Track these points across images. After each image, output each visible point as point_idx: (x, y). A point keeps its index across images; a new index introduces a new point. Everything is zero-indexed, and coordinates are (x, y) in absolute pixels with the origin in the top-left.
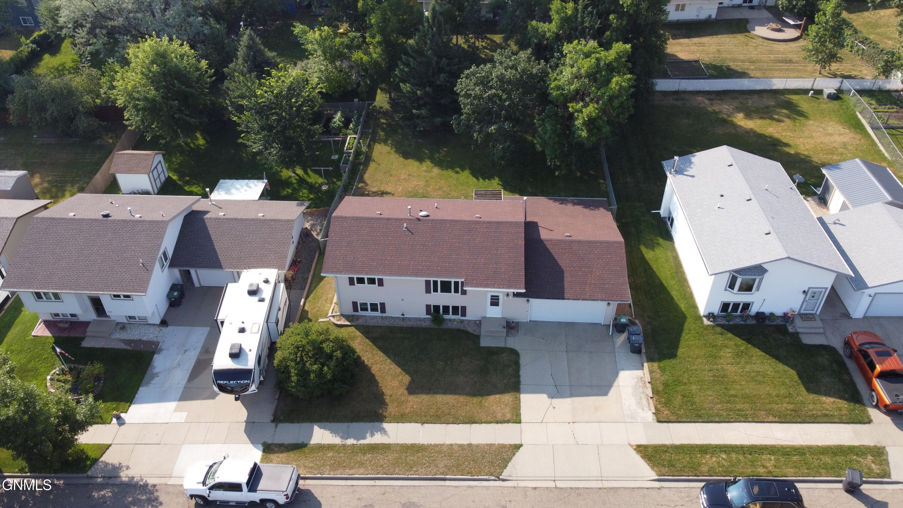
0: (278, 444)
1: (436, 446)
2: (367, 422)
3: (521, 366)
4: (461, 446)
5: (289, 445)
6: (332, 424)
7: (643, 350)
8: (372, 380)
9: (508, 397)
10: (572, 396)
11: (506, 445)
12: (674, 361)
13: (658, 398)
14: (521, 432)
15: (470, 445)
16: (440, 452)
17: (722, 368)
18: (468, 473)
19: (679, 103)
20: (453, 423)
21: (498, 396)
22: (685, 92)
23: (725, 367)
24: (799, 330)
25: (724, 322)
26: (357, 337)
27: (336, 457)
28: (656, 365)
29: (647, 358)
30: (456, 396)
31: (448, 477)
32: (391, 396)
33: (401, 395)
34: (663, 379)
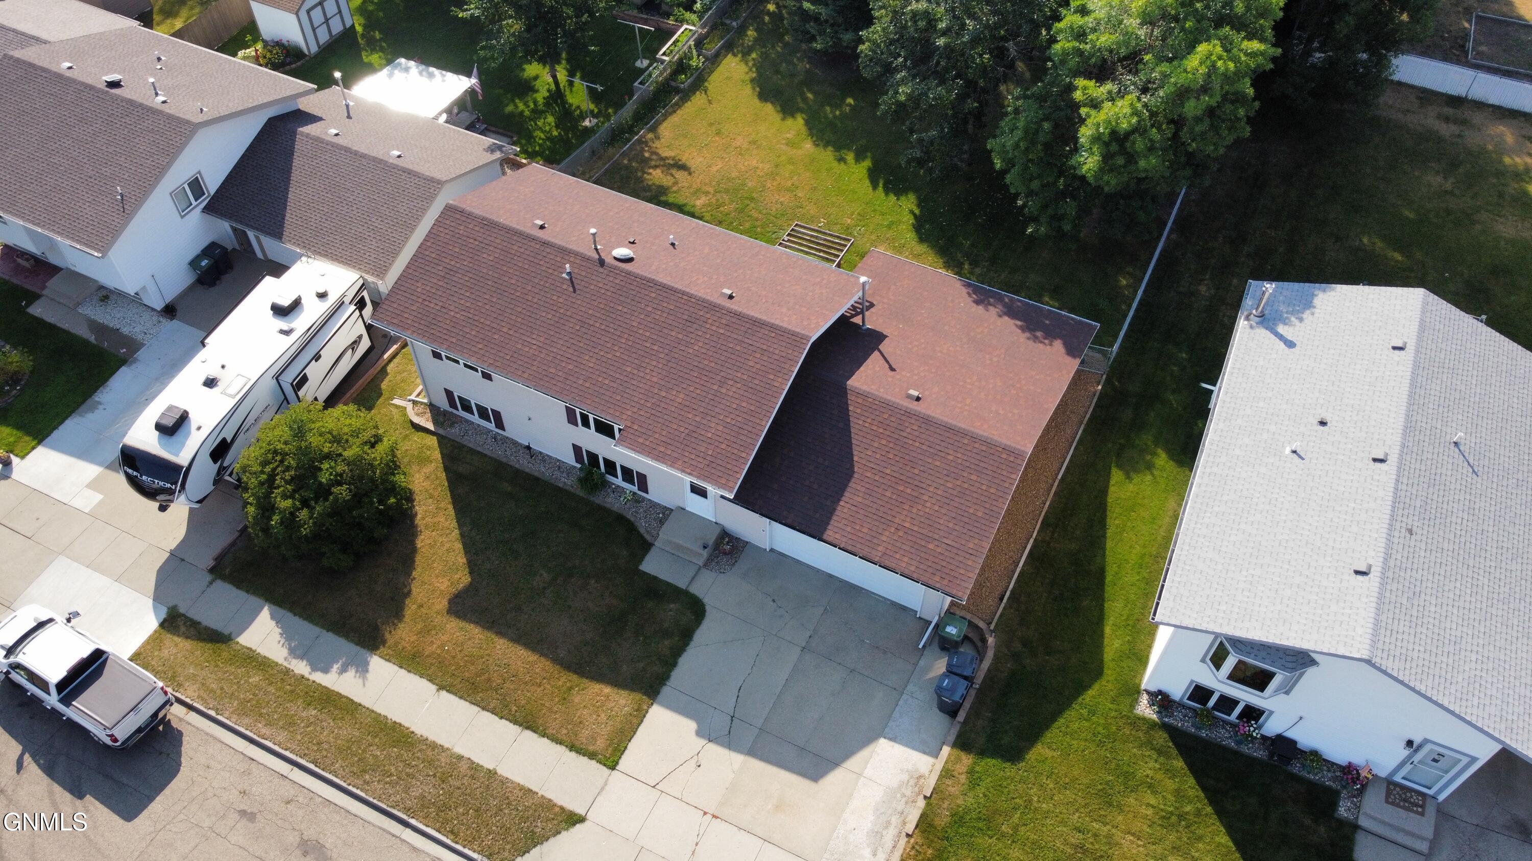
0: (191, 620)
1: (434, 746)
2: (352, 641)
3: (692, 644)
4: (475, 767)
5: (207, 629)
6: (297, 618)
7: (961, 716)
8: (407, 559)
9: (622, 702)
10: (752, 752)
11: (555, 805)
12: (1009, 770)
13: (920, 841)
14: (602, 789)
15: (492, 773)
16: (430, 763)
17: (1109, 836)
18: (452, 832)
19: (1446, 130)
20: (493, 712)
21: (607, 690)
22: (1480, 105)
23: (1118, 835)
24: (1363, 822)
25: (1186, 725)
26: (431, 462)
27: (260, 690)
28: (967, 760)
29: (959, 736)
30: (533, 657)
31: (413, 822)
32: (421, 606)
33: (438, 613)
34: (960, 802)
